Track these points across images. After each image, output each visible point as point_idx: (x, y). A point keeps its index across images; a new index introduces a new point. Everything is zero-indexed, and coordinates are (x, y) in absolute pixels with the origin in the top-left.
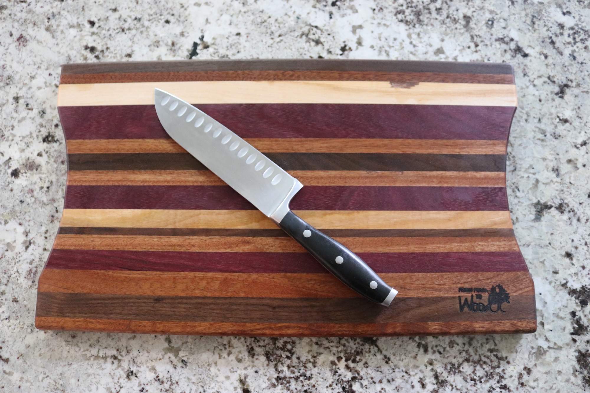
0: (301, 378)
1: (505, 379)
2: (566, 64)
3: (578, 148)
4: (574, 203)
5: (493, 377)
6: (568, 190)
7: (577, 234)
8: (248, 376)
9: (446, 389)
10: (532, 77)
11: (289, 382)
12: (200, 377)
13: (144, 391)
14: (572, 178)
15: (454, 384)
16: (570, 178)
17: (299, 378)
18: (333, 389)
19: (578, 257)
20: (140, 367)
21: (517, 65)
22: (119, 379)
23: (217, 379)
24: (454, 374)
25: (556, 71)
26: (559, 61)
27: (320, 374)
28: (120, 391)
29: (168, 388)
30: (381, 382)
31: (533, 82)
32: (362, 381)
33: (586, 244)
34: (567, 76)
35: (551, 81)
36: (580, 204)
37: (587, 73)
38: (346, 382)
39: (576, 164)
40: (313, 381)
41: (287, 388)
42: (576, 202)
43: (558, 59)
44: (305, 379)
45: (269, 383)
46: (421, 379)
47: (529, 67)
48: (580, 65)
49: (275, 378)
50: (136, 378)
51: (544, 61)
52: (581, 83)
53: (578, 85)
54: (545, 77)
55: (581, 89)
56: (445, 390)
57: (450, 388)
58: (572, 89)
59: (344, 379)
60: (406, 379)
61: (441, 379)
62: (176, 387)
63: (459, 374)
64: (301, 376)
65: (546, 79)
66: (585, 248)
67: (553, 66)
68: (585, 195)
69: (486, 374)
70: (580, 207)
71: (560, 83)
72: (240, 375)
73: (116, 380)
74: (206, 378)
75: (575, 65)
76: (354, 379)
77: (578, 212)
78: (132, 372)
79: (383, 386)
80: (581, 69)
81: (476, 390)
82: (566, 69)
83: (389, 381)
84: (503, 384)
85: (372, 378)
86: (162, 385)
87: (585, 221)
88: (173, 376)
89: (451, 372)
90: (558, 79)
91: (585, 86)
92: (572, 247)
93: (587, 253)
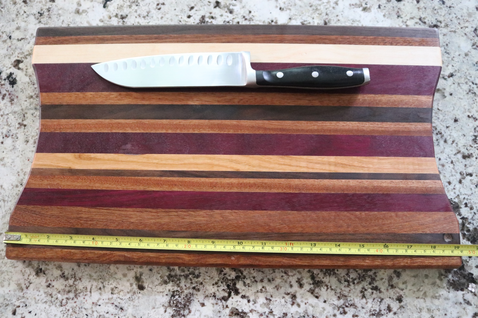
0: (190, 276)
1: (376, 281)
2: (436, 8)
3: (445, 79)
4: (442, 126)
5: (365, 279)
6: (436, 115)
7: (444, 154)
8: (143, 273)
9: (322, 288)
10: (405, 19)
11: (179, 280)
12: (101, 274)
13: (51, 286)
14: (440, 105)
15: (329, 284)
16: (438, 104)
17: (189, 276)
18: (218, 286)
19: (445, 174)
20: (48, 265)
21: (392, 8)
22: (29, 276)
23: (116, 276)
24: (330, 276)
25: (427, 13)
26: (430, 5)
27: (207, 273)
28: (29, 286)
29: (71, 284)
30: (262, 281)
31: (406, 22)
32: (245, 280)
33: (452, 162)
34: (436, 18)
35: (422, 22)
36: (447, 127)
37: (455, 16)
38: (230, 280)
39: (444, 93)
40: (200, 279)
41: (177, 284)
42: (443, 126)
43: (429, 3)
44: (194, 277)
45: (161, 280)
46: (298, 279)
47: (403, 10)
48: (449, 9)
49: (167, 276)
50: (44, 275)
51: (416, 5)
52: (449, 24)
53: (447, 26)
54: (417, 19)
55: (449, 29)
56: (321, 290)
57: (326, 288)
58: (441, 29)
59: (229, 278)
60: (285, 279)
61: (317, 279)
62: (79, 283)
63: (334, 276)
64: (190, 274)
65: (418, 21)
66: (452, 166)
67: (424, 9)
68: (452, 119)
69: (358, 276)
70: (447, 130)
71: (431, 24)
72: (136, 273)
73: (26, 277)
74: (105, 275)
75: (444, 9)
76: (238, 278)
77: (445, 135)
78: (41, 269)
79: (264, 284)
80: (449, 12)
81: (350, 291)
82: (436, 12)
83: (269, 281)
84: (374, 286)
85: (254, 278)
86: (67, 282)
87: (451, 142)
88: (76, 273)
89: (327, 274)
90: (428, 21)
91: (453, 26)
92: (440, 165)
93: (453, 171)
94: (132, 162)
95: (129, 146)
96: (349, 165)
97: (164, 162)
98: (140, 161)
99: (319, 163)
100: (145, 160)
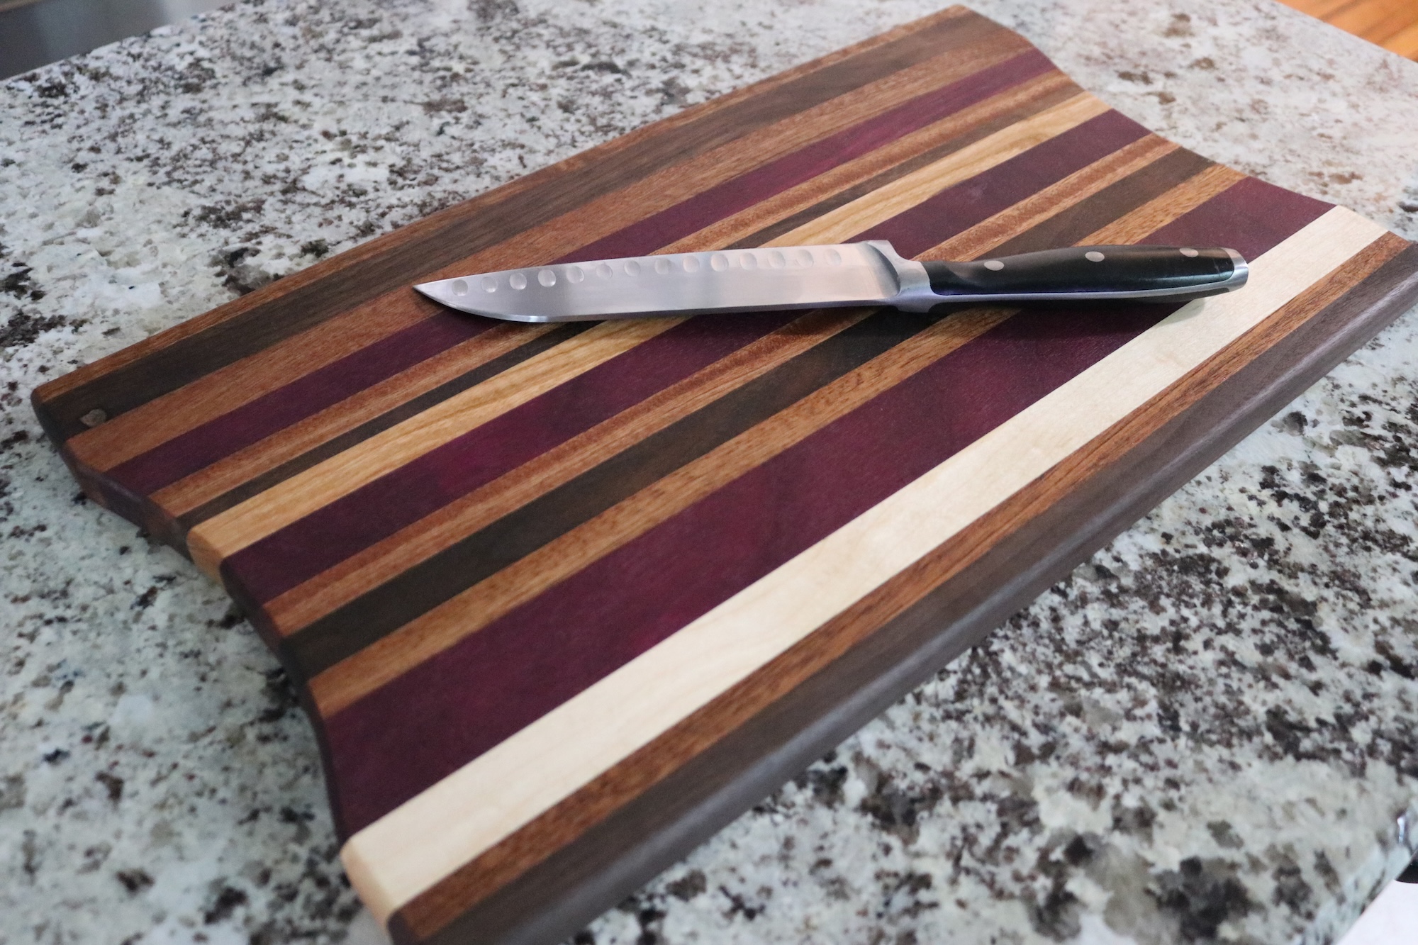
94: (937, 177)
95: (976, 193)
96: (462, 411)
97: (879, 206)
98: (924, 186)
99: (544, 374)
100: (917, 191)
